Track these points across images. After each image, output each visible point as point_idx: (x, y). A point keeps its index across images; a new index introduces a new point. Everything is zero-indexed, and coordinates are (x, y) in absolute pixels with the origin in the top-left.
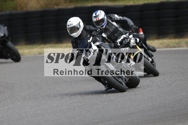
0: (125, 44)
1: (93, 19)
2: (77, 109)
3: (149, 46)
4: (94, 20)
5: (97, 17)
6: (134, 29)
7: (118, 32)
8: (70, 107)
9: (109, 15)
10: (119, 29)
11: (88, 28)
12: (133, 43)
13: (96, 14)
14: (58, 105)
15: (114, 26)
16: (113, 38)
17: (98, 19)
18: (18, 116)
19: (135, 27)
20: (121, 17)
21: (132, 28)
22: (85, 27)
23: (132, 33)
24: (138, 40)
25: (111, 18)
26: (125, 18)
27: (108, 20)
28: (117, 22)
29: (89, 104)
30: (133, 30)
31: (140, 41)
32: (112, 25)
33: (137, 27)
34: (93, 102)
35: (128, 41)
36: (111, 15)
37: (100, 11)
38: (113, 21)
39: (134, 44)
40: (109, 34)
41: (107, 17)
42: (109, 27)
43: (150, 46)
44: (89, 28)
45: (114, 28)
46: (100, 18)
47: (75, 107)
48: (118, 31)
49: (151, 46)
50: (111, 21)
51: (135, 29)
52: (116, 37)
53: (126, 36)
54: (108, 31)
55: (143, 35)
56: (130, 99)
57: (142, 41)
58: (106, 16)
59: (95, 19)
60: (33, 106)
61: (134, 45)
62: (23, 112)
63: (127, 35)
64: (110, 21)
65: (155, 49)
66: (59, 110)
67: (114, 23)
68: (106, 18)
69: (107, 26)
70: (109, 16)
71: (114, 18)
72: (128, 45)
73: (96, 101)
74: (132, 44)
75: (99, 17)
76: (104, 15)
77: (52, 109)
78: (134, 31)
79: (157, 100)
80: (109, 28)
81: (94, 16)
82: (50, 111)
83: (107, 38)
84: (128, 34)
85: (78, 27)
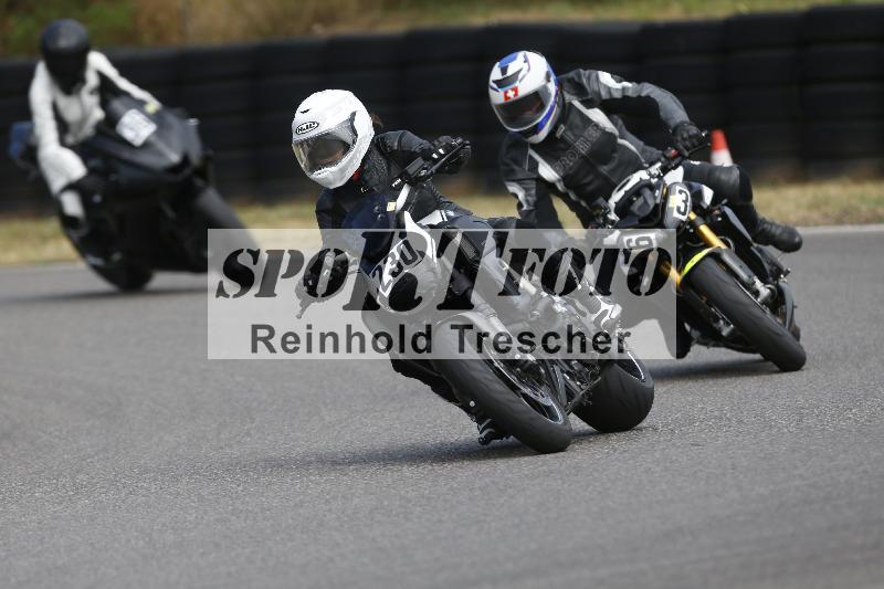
0: (642, 215)
1: (491, 92)
2: (418, 509)
3: (766, 226)
4: (497, 97)
5: (512, 86)
6: (688, 143)
7: (615, 155)
8: (386, 503)
9: (572, 74)
10: (620, 141)
11: (393, 143)
12: (682, 210)
13: (504, 71)
14: (328, 494)
15: (597, 125)
16: (590, 188)
17: (516, 95)
18: (141, 543)
19: (694, 130)
20: (629, 81)
21: (679, 138)
22: (382, 139)
23: (677, 161)
24: (708, 194)
25: (580, 90)
26: (649, 89)
27: (568, 97)
28: (610, 106)
29: (477, 486)
30: (681, 147)
31: (715, 201)
32: (587, 121)
33: (702, 131)
34: (496, 480)
35: (655, 198)
36: (579, 76)
37: (525, 56)
38: (589, 104)
39: (684, 214)
40: (570, 168)
41: (559, 84)
42: (569, 133)
43: (772, 224)
44: (400, 142)
45: (593, 134)
46: (525, 87)
47: (409, 501)
48: (614, 151)
49: (778, 226)
50: (582, 102)
51: (695, 141)
52: (606, 179)
53: (650, 174)
54: (564, 150)
55: (736, 173)
56: (668, 465)
57: (725, 201)
58: (553, 78)
59: (501, 91)
60: (211, 497)
61: (684, 218)
62: (164, 525)
63: (655, 169)
64: (577, 103)
65: (797, 239)
66: (334, 516)
67: (597, 115)
68: (552, 87)
69: (562, 128)
70: (571, 81)
71: (596, 88)
72: (656, 221)
73: (510, 476)
74: (676, 214)
75: (517, 84)
76: (543, 75)
77: (301, 511)
78: (687, 154)
79: (796, 467)
80: (570, 137)
81: (494, 82)
82: (290, 521)
83: (560, 187)
84: (659, 164)
85: (346, 136)
